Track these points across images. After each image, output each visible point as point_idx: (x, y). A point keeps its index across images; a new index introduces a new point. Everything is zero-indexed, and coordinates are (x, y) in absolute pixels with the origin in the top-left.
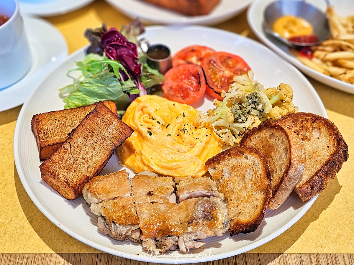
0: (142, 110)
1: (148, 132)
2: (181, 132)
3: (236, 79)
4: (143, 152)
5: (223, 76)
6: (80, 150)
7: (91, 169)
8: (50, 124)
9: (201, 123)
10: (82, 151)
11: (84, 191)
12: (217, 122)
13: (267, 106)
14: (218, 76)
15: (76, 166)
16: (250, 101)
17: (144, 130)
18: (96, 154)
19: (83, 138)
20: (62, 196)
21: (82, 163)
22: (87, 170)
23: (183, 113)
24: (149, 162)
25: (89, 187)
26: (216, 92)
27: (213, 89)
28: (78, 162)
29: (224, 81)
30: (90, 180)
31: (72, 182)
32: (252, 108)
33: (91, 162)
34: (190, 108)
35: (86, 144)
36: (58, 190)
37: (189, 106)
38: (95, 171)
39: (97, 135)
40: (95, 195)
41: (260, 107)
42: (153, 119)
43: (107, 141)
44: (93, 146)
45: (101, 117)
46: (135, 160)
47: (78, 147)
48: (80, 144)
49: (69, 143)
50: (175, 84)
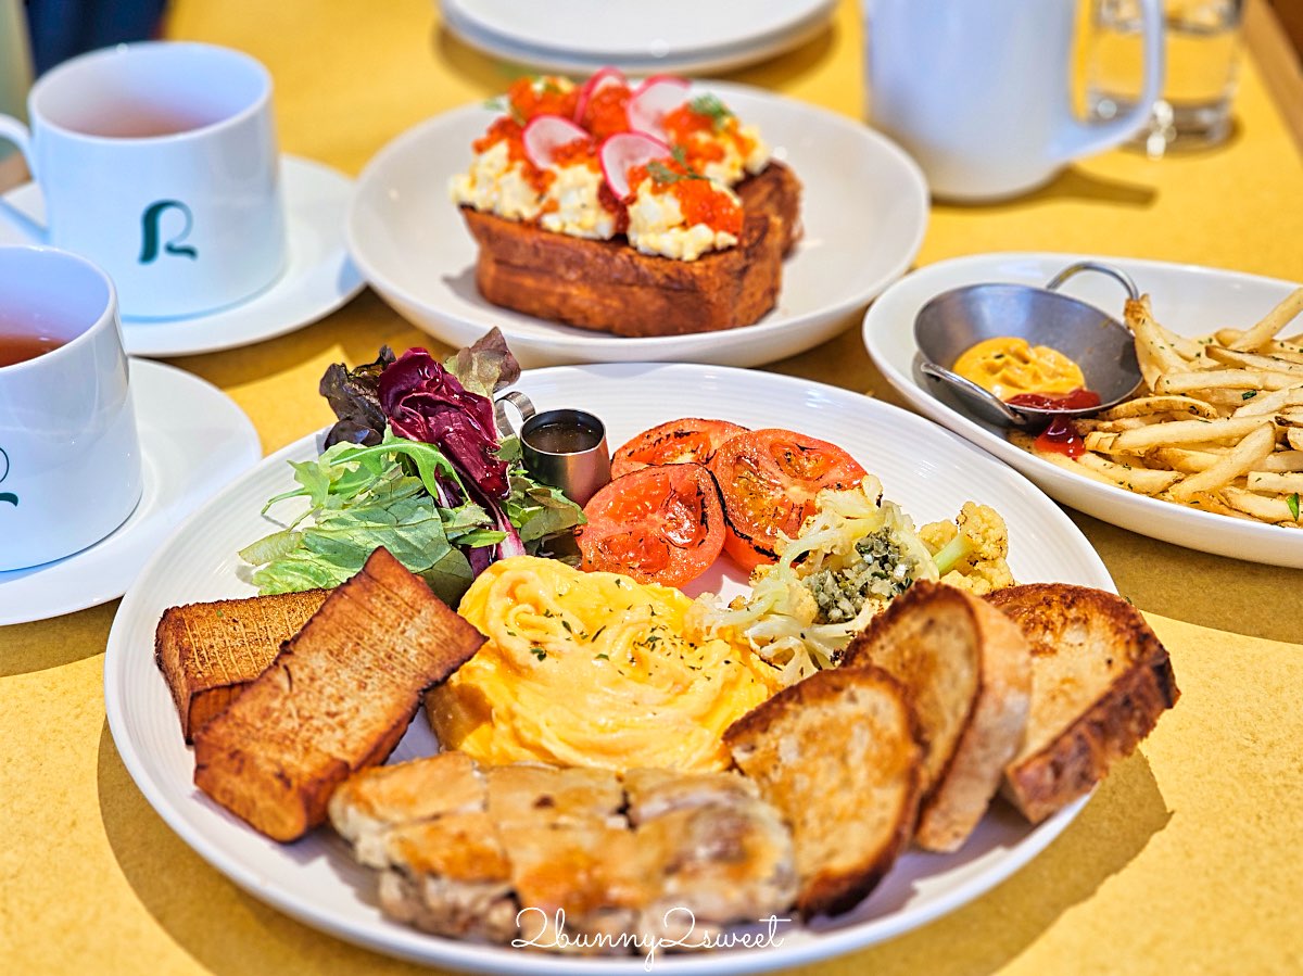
0: (511, 593)
1: (534, 652)
2: (641, 649)
3: (821, 501)
4: (517, 708)
5: (782, 504)
6: (318, 688)
7: (355, 744)
8: (217, 633)
9: (709, 628)
10: (327, 691)
11: (336, 806)
12: (760, 625)
13: (923, 570)
14: (766, 502)
15: (308, 734)
16: (868, 558)
17: (520, 648)
18: (369, 699)
19: (328, 654)
21: (327, 727)
22: (343, 746)
24: (539, 733)
25: (352, 791)
26: (757, 549)
27: (750, 539)
28: (315, 723)
29: (787, 517)
30: (352, 774)
31: (297, 776)
32: (874, 575)
33: (355, 726)
34: (671, 592)
35: (339, 671)
37: (668, 589)
38: (369, 749)
39: (371, 646)
40: (371, 812)
41: (900, 572)
42: (548, 615)
43: (403, 665)
44: (361, 678)
45: (384, 592)
46: (491, 739)
47: (312, 680)
48: (319, 672)
49: (286, 668)
50: (620, 531)
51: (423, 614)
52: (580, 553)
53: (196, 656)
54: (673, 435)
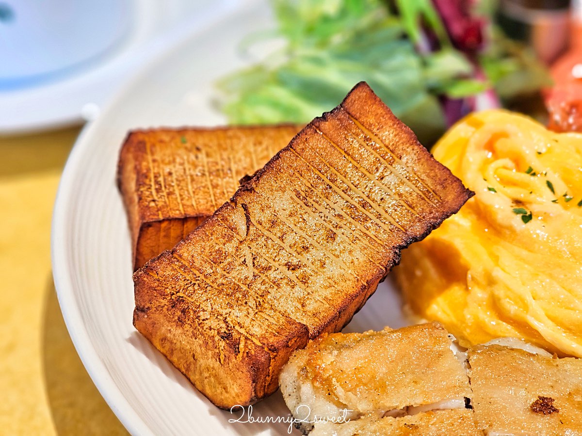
1: (517, 212)
4: (497, 273)
6: (279, 235)
7: (316, 305)
10: (290, 239)
11: (288, 379)
15: (263, 288)
17: (501, 206)
18: (337, 253)
19: (293, 195)
20: (202, 394)
21: (286, 281)
22: (303, 306)
24: (526, 307)
25: (309, 363)
28: (272, 274)
30: (311, 341)
31: (246, 338)
33: (318, 282)
35: (305, 217)
36: (188, 369)
38: (332, 312)
39: (345, 191)
40: (330, 394)
42: (531, 172)
43: (379, 216)
44: (330, 226)
45: (363, 132)
46: (465, 305)
47: (273, 223)
48: (282, 216)
49: (245, 207)
51: (404, 160)
52: (548, 114)
53: (153, 183)
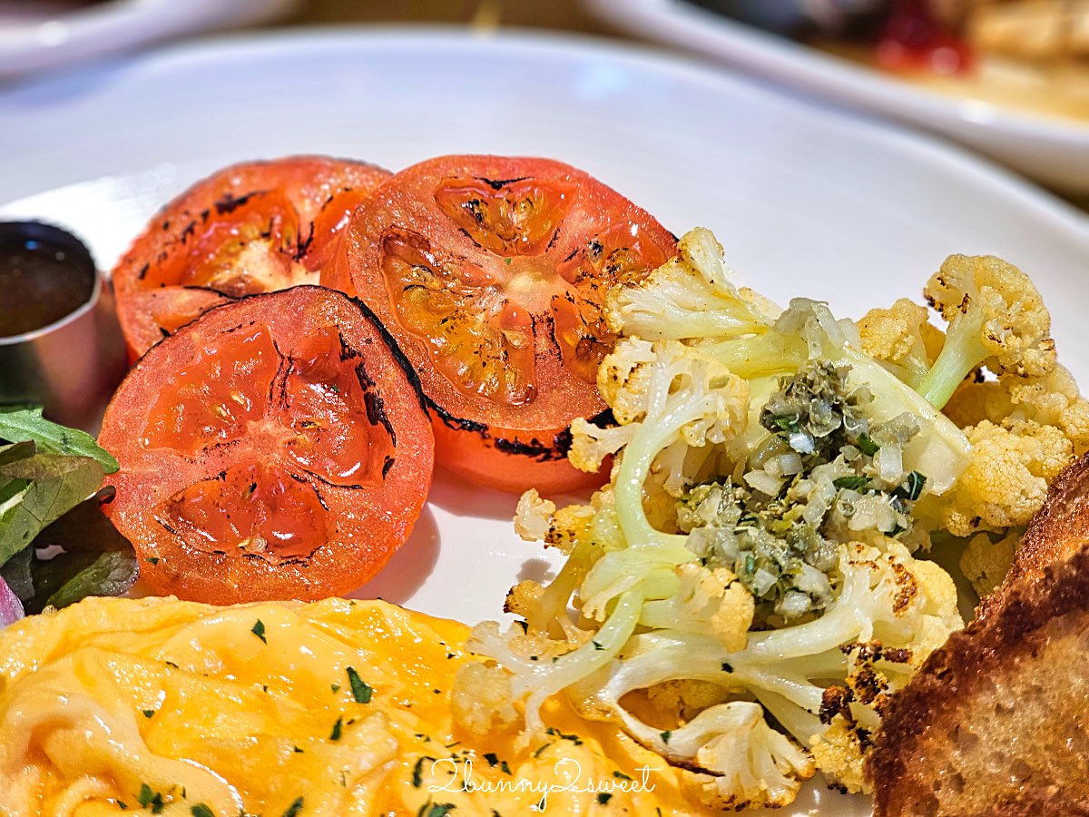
3: (624, 316)
5: (508, 320)
9: (519, 708)
12: (627, 668)
13: (927, 440)
14: (477, 328)
16: (800, 441)
23: (350, 671)
26: (507, 447)
27: (481, 429)
29: (530, 350)
32: (839, 483)
34: (378, 615)
37: (363, 605)
41: (888, 466)
42: (150, 800)
50: (196, 474)
52: (126, 547)
54: (214, 212)
